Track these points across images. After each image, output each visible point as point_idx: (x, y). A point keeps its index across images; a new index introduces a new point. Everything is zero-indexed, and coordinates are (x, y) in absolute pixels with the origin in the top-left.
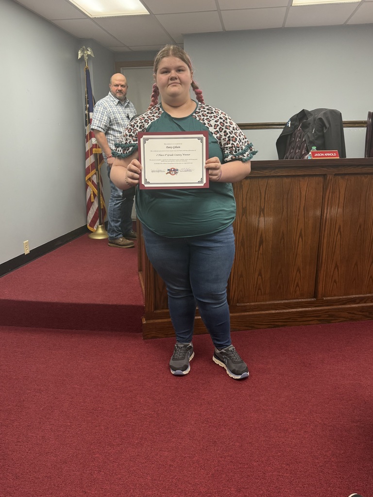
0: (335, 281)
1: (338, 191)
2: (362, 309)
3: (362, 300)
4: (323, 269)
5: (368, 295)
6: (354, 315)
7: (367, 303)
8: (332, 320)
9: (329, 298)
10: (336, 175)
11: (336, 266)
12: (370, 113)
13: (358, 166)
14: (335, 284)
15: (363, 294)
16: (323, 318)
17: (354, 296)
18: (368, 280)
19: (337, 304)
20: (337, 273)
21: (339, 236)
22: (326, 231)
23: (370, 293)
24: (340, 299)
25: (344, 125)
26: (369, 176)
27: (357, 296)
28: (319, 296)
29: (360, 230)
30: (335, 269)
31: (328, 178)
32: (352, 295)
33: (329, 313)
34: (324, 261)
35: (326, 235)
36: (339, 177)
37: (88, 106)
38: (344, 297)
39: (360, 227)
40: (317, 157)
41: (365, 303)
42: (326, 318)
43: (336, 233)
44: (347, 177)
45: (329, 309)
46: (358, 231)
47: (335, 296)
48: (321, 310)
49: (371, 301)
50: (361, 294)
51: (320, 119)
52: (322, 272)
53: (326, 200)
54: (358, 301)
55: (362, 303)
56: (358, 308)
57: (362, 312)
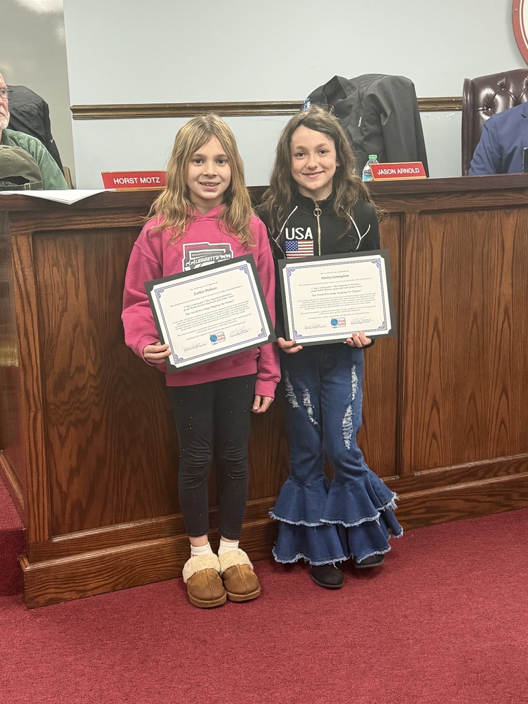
0: (434, 436)
1: (428, 246)
2: (490, 490)
3: (489, 471)
4: (409, 411)
5: (499, 459)
6: (475, 504)
7: (501, 476)
8: (434, 518)
9: (425, 472)
10: (423, 213)
11: (435, 404)
12: (467, 82)
13: (464, 193)
14: (433, 440)
15: (490, 458)
16: (416, 516)
17: (473, 464)
18: (498, 427)
19: (442, 482)
20: (437, 417)
21: (436, 340)
22: (411, 331)
23: (503, 455)
24: (447, 471)
25: (419, 107)
26: (486, 212)
27: (477, 463)
28: (406, 469)
29: (475, 327)
30: (432, 409)
31: (408, 220)
32: (469, 461)
33: (428, 504)
34: (410, 394)
35: (411, 340)
36: (430, 218)
38: (453, 467)
39: (475, 318)
40: (383, 176)
41: (495, 476)
42: (421, 516)
43: (430, 335)
44: (443, 217)
45: (426, 496)
46: (472, 328)
47: (435, 466)
48: (413, 499)
49: (506, 471)
50: (486, 458)
51: (373, 97)
52: (408, 418)
53: (407, 266)
54: (480, 473)
55: (490, 477)
56: (484, 487)
57: (491, 496)
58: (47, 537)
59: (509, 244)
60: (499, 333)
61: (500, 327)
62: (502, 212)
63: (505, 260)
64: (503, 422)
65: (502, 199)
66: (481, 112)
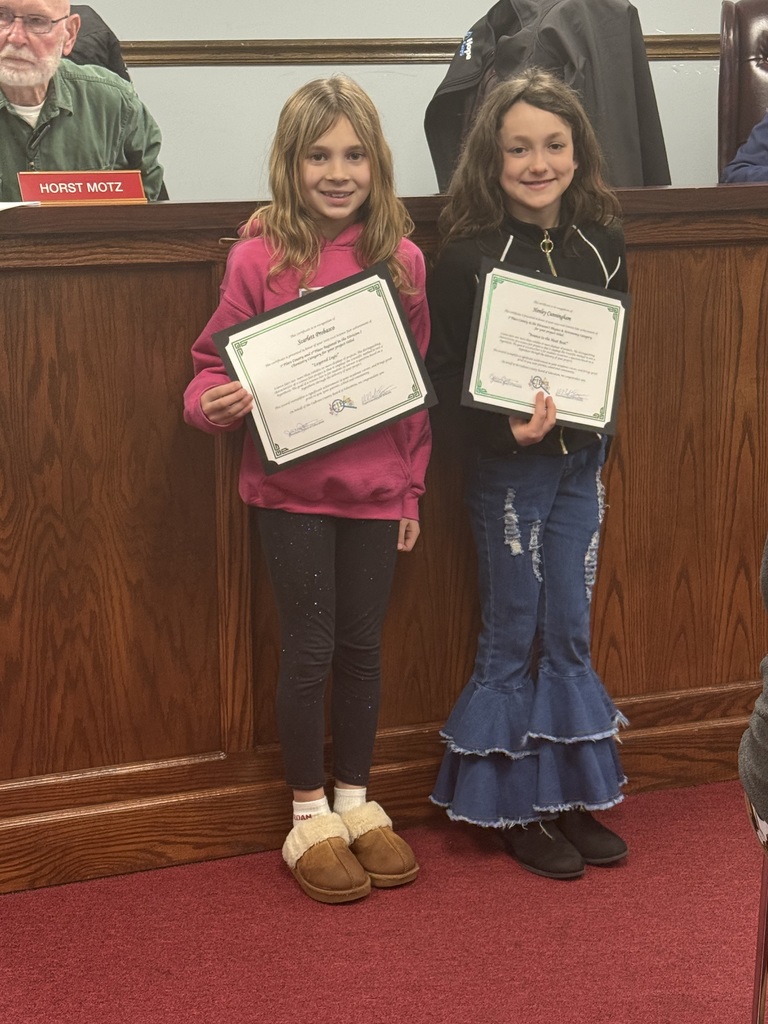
0: (613, 642)
3: (712, 706)
5: (732, 687)
6: (686, 763)
7: (733, 716)
11: (615, 585)
12: (728, 7)
14: (612, 650)
15: (715, 685)
17: (684, 693)
18: (731, 630)
20: (618, 608)
24: (636, 704)
25: (649, 51)
26: (708, 251)
29: (689, 451)
30: (609, 595)
32: (677, 688)
39: (689, 437)
41: (724, 715)
46: (684, 454)
49: (745, 707)
50: (707, 685)
54: (697, 711)
55: (714, 718)
56: (701, 734)
57: (713, 750)
59: (751, 306)
60: (733, 465)
61: (735, 453)
63: (744, 337)
64: (740, 620)
65: (737, 229)
66: (754, 64)
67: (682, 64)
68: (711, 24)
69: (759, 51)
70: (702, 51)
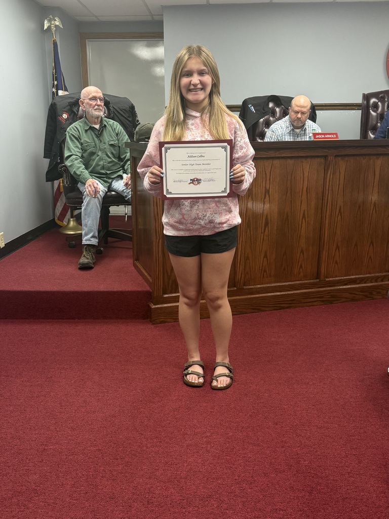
0: (336, 262)
1: (338, 171)
2: (362, 290)
3: (362, 280)
4: (325, 249)
5: (368, 275)
6: (355, 295)
7: (368, 283)
8: (334, 301)
9: (331, 279)
10: (336, 156)
11: (338, 247)
12: (364, 95)
13: (357, 147)
14: (336, 264)
15: (363, 275)
16: (326, 299)
17: (354, 277)
18: (368, 260)
19: (339, 284)
20: (338, 253)
21: (340, 217)
22: (328, 212)
23: (370, 273)
24: (342, 279)
26: (367, 157)
27: (357, 276)
28: (322, 278)
29: (359, 211)
30: (336, 249)
31: (329, 159)
32: (352, 275)
33: (331, 294)
34: (326, 242)
35: (327, 216)
36: (340, 158)
37: (56, 83)
38: (345, 278)
39: (359, 207)
40: (318, 138)
41: (365, 283)
42: (328, 299)
43: (337, 214)
44: (346, 158)
45: (331, 290)
47: (336, 277)
48: (325, 291)
49: (371, 281)
50: (361, 275)
52: (324, 252)
53: (328, 181)
54: (358, 281)
55: (362, 284)
56: (359, 288)
57: (362, 292)
58: (161, 294)
59: (377, 173)
60: (371, 215)
61: (371, 212)
62: (375, 157)
63: (375, 180)
64: (370, 257)
66: (371, 110)
67: (342, 111)
68: (359, 100)
69: (372, 107)
70: (348, 108)
